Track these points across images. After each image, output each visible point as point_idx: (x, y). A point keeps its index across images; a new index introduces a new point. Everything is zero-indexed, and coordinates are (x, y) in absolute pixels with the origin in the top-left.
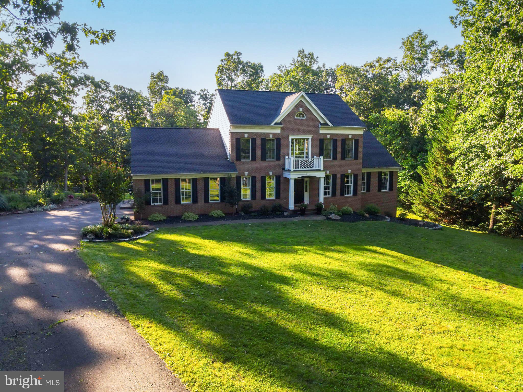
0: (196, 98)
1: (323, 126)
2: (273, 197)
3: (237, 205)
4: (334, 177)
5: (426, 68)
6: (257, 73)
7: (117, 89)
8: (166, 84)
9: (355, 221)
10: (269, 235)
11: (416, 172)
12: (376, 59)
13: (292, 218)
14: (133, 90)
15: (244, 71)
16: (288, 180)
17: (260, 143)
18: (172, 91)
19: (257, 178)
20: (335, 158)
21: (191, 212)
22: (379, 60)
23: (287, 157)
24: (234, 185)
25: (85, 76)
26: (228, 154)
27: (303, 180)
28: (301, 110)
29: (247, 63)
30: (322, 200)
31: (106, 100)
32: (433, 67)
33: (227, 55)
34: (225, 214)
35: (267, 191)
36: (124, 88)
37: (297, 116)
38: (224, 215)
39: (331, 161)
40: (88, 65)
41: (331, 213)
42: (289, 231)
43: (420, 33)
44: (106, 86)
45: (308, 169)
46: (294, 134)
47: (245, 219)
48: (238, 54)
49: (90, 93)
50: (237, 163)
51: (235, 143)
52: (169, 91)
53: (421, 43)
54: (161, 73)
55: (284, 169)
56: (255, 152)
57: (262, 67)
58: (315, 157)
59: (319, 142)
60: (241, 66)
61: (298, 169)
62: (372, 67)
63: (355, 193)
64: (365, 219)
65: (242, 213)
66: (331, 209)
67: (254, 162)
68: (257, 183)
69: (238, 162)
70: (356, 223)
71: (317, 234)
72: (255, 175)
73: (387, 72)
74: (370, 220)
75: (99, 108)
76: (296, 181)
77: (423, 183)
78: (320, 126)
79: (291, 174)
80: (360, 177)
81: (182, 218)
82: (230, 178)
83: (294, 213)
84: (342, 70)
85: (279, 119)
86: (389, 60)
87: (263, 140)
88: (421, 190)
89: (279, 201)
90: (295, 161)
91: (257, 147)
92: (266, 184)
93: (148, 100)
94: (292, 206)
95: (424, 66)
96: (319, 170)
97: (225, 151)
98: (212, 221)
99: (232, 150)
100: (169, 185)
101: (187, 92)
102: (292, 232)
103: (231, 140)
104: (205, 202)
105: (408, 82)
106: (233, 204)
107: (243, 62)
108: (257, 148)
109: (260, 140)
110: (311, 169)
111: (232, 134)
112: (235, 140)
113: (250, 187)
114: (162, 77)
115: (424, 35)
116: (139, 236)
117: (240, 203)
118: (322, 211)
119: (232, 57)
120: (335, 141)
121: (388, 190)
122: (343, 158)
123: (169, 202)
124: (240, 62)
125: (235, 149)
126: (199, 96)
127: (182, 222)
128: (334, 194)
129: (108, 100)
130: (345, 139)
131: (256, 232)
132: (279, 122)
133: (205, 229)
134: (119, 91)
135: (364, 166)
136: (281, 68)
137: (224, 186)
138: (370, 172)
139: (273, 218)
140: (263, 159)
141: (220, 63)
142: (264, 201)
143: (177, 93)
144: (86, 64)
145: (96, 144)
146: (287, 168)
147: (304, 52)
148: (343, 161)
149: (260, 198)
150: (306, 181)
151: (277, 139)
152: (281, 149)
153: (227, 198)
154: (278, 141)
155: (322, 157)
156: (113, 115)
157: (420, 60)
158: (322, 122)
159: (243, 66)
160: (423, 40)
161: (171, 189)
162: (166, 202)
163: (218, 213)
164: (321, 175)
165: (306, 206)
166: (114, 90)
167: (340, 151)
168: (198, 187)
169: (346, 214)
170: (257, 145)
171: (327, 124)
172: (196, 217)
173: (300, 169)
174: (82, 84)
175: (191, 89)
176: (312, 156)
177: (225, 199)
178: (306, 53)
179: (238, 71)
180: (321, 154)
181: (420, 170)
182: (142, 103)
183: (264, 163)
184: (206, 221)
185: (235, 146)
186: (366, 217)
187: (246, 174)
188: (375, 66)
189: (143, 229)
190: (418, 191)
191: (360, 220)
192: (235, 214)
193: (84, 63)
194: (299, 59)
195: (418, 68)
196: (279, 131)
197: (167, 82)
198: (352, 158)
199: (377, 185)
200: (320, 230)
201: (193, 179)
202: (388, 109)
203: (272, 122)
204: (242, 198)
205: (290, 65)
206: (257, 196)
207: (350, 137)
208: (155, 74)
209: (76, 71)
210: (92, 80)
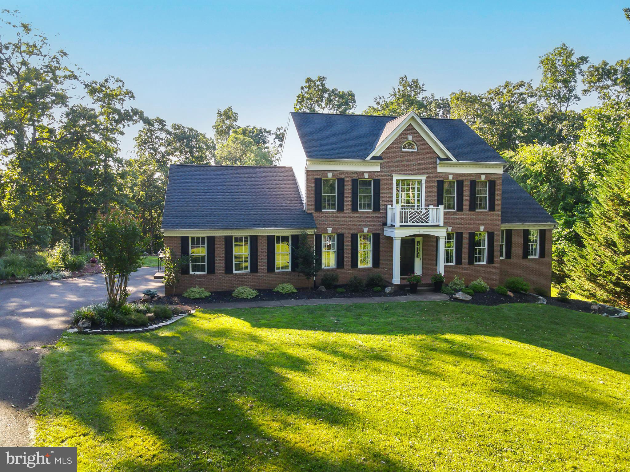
0: (271, 138)
1: (442, 162)
2: (369, 265)
3: (315, 275)
4: (459, 236)
5: (574, 93)
6: (346, 103)
7: (175, 128)
8: (235, 123)
9: (496, 304)
10: (363, 325)
11: (574, 231)
12: (503, 84)
13: (398, 298)
14: (194, 130)
15: (329, 101)
16: (390, 240)
17: (350, 186)
18: (241, 129)
19: (345, 237)
20: (460, 208)
21: (247, 286)
22: (508, 84)
23: (389, 206)
24: (312, 247)
25: (132, 110)
26: (304, 202)
27: (413, 240)
28: (410, 138)
29: (333, 91)
30: (441, 269)
31: (161, 141)
32: (585, 91)
33: (309, 80)
34: (296, 289)
35: (359, 255)
36: (184, 127)
37: (404, 148)
38: (295, 291)
39: (454, 213)
40: (134, 95)
41: (456, 291)
42: (394, 319)
43: (564, 48)
44: (163, 125)
45: (421, 224)
46: (400, 174)
47: (326, 297)
48: (322, 79)
49: (142, 134)
50: (316, 215)
51: (313, 186)
52: (238, 130)
53: (566, 61)
54: (230, 109)
55: (385, 224)
56: (343, 199)
57: (353, 95)
58: (431, 207)
59: (436, 185)
60: (326, 95)
61: (406, 224)
62: (498, 94)
63: (491, 260)
64: (510, 300)
65: (323, 289)
66: (455, 284)
67: (341, 214)
68: (345, 245)
69: (317, 213)
70: (497, 307)
71: (439, 325)
72: (342, 232)
73: (519, 100)
74: (516, 302)
75: (152, 151)
76: (404, 241)
77: (585, 247)
78: (438, 162)
79: (396, 231)
80: (497, 237)
81: (233, 295)
82: (305, 236)
83: (400, 290)
84: (458, 98)
85: (378, 151)
86: (522, 85)
87: (355, 182)
88: (582, 256)
89: (377, 271)
90: (401, 213)
91: (346, 191)
92: (359, 246)
93: (213, 142)
94: (396, 279)
95: (571, 91)
96: (438, 226)
97: (300, 198)
98: (278, 300)
99: (309, 197)
100: (216, 246)
101: (260, 131)
102: (399, 321)
103: (308, 181)
104: (268, 271)
105: (551, 112)
106: (309, 275)
107: (329, 90)
108: (345, 194)
109: (350, 182)
110: (425, 224)
111: (309, 172)
112: (313, 181)
113: (336, 250)
114: (230, 114)
115: (570, 49)
116: (161, 324)
117: (319, 273)
118: (443, 287)
119: (315, 83)
120: (460, 184)
121: (537, 257)
122: (472, 208)
123: (216, 271)
124: (325, 90)
125: (313, 195)
126: (274, 136)
127: (232, 301)
128: (459, 261)
129: (163, 141)
130: (475, 181)
131: (342, 320)
132: (378, 155)
133: (264, 313)
134: (177, 131)
135: (504, 220)
136: (378, 100)
137: (297, 247)
138: (511, 230)
139: (369, 296)
140: (355, 209)
141: (299, 92)
142: (355, 270)
143: (247, 132)
144: (133, 94)
145: (146, 194)
146: (389, 222)
147: (406, 78)
148: (473, 213)
149: (350, 266)
150: (418, 242)
151: (375, 180)
152: (381, 195)
153: (300, 266)
154: (377, 182)
155: (442, 207)
156: (169, 160)
157: (566, 82)
158: (442, 156)
159: (329, 95)
160: (568, 57)
161: (220, 252)
162: (212, 270)
163: (287, 287)
164: (441, 233)
165: (418, 279)
166: (172, 130)
167: (469, 199)
168: (259, 248)
169: (479, 292)
170: (346, 188)
171: (448, 159)
172: (254, 293)
173: (409, 224)
174: (128, 120)
175: (264, 128)
176: (427, 206)
177: (297, 267)
178: (409, 80)
179: (322, 101)
180: (439, 202)
181: (579, 228)
182: (206, 145)
183: (356, 214)
184: (269, 300)
185: (313, 189)
186: (509, 296)
187: (330, 230)
188: (503, 94)
189: (170, 312)
190: (578, 258)
191: (502, 302)
192: (311, 288)
193: (131, 92)
194: (401, 88)
195: (562, 94)
196: (378, 169)
197: (235, 120)
198: (485, 208)
199: (522, 248)
200: (443, 318)
201: (251, 237)
202: (527, 146)
203: (368, 155)
204: (323, 266)
205: (389, 96)
206: (345, 263)
207: (483, 178)
208: (222, 111)
209: (122, 104)
210: (141, 115)
